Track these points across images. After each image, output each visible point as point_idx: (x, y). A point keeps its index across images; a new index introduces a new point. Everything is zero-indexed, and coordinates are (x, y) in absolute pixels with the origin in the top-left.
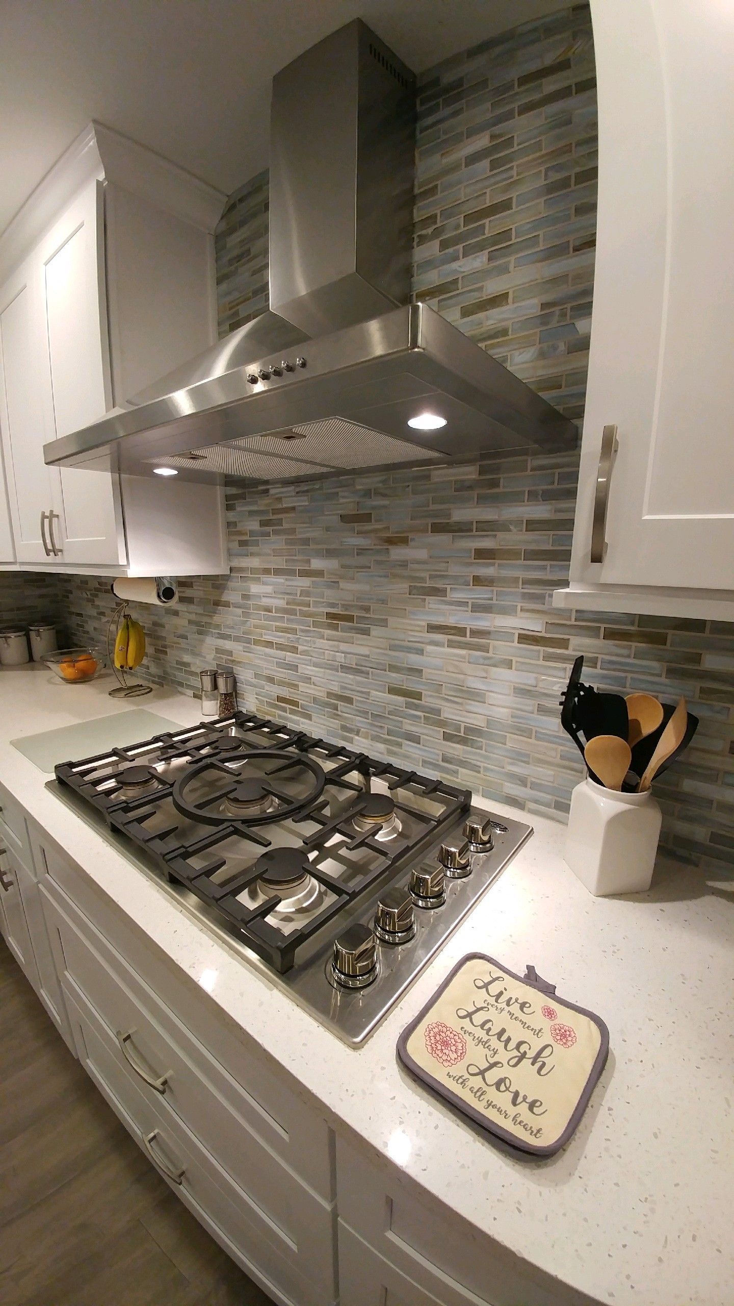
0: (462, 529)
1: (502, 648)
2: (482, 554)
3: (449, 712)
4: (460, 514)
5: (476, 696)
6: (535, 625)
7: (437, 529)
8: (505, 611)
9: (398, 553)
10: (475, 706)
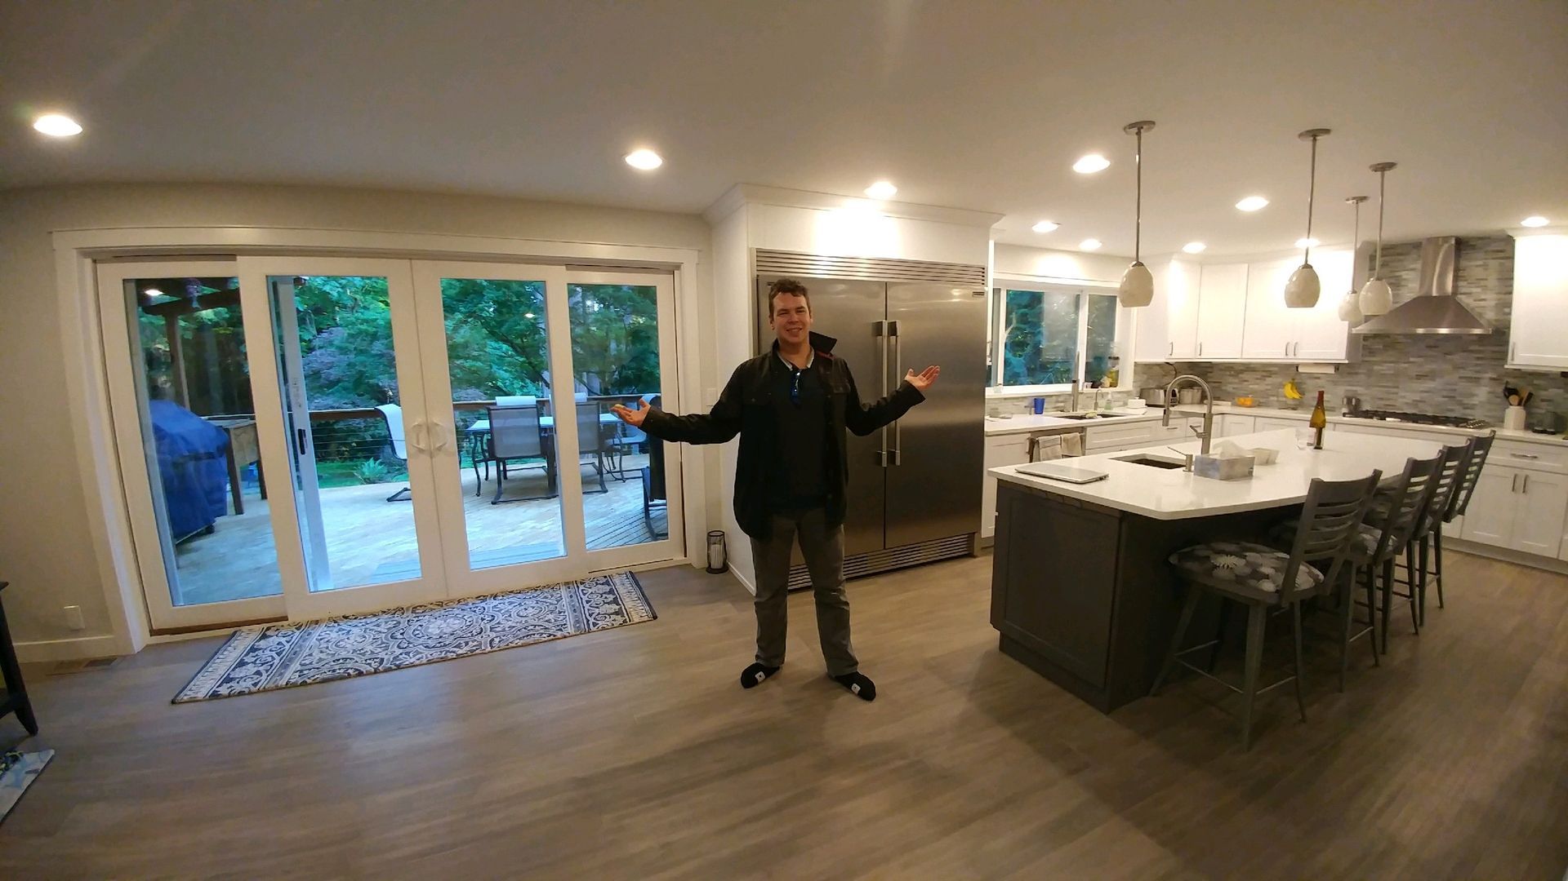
0: (1472, 351)
1: (1482, 382)
2: (1478, 358)
3: (1466, 401)
4: (1472, 348)
5: (1473, 395)
6: (1494, 376)
7: (1464, 351)
8: (1487, 373)
9: (1449, 357)
10: (1475, 398)
